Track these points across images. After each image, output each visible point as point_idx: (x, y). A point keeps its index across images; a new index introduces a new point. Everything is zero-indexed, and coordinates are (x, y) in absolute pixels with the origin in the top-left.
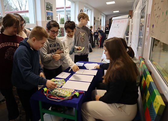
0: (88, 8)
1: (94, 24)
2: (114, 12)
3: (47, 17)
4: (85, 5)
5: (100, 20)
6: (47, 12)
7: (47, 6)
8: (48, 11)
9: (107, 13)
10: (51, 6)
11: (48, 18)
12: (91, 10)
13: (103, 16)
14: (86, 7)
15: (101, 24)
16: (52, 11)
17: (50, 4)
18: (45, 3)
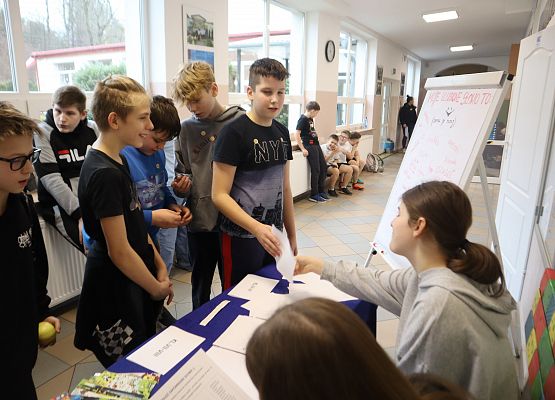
0: (357, 34)
1: (378, 91)
2: (453, 49)
4: (344, 23)
5: (400, 79)
6: (189, 51)
7: (190, 28)
8: (194, 47)
9: (427, 54)
10: (209, 27)
12: (367, 41)
13: (415, 64)
14: (349, 32)
16: (212, 46)
17: (205, 21)
18: (185, 17)
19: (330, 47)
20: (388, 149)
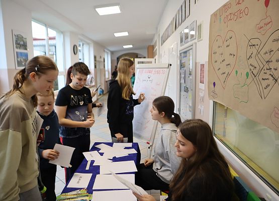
0: (84, 41)
1: (95, 67)
2: (125, 47)
3: (18, 61)
4: (80, 37)
5: (103, 60)
6: (17, 52)
7: (16, 41)
8: (19, 51)
9: (113, 49)
10: (25, 40)
11: (19, 64)
12: (88, 44)
13: (107, 53)
14: (82, 40)
15: (104, 67)
16: (27, 49)
17: (23, 37)
18: (14, 35)
19: (75, 47)
20: (101, 93)
